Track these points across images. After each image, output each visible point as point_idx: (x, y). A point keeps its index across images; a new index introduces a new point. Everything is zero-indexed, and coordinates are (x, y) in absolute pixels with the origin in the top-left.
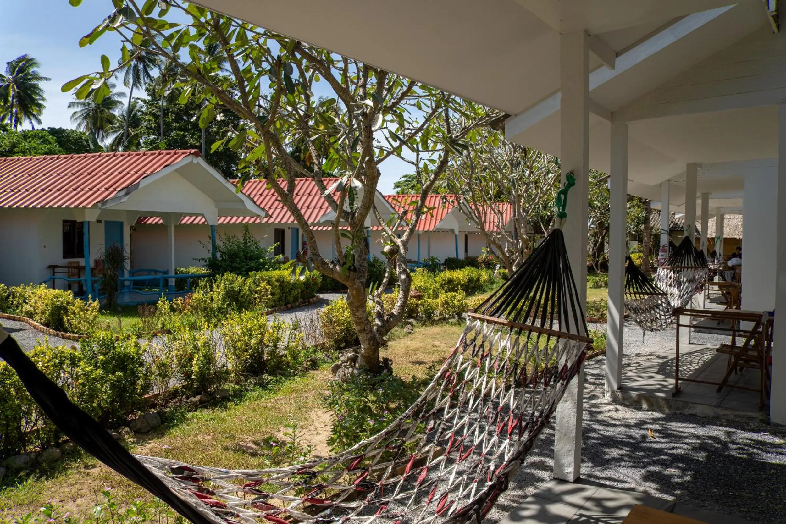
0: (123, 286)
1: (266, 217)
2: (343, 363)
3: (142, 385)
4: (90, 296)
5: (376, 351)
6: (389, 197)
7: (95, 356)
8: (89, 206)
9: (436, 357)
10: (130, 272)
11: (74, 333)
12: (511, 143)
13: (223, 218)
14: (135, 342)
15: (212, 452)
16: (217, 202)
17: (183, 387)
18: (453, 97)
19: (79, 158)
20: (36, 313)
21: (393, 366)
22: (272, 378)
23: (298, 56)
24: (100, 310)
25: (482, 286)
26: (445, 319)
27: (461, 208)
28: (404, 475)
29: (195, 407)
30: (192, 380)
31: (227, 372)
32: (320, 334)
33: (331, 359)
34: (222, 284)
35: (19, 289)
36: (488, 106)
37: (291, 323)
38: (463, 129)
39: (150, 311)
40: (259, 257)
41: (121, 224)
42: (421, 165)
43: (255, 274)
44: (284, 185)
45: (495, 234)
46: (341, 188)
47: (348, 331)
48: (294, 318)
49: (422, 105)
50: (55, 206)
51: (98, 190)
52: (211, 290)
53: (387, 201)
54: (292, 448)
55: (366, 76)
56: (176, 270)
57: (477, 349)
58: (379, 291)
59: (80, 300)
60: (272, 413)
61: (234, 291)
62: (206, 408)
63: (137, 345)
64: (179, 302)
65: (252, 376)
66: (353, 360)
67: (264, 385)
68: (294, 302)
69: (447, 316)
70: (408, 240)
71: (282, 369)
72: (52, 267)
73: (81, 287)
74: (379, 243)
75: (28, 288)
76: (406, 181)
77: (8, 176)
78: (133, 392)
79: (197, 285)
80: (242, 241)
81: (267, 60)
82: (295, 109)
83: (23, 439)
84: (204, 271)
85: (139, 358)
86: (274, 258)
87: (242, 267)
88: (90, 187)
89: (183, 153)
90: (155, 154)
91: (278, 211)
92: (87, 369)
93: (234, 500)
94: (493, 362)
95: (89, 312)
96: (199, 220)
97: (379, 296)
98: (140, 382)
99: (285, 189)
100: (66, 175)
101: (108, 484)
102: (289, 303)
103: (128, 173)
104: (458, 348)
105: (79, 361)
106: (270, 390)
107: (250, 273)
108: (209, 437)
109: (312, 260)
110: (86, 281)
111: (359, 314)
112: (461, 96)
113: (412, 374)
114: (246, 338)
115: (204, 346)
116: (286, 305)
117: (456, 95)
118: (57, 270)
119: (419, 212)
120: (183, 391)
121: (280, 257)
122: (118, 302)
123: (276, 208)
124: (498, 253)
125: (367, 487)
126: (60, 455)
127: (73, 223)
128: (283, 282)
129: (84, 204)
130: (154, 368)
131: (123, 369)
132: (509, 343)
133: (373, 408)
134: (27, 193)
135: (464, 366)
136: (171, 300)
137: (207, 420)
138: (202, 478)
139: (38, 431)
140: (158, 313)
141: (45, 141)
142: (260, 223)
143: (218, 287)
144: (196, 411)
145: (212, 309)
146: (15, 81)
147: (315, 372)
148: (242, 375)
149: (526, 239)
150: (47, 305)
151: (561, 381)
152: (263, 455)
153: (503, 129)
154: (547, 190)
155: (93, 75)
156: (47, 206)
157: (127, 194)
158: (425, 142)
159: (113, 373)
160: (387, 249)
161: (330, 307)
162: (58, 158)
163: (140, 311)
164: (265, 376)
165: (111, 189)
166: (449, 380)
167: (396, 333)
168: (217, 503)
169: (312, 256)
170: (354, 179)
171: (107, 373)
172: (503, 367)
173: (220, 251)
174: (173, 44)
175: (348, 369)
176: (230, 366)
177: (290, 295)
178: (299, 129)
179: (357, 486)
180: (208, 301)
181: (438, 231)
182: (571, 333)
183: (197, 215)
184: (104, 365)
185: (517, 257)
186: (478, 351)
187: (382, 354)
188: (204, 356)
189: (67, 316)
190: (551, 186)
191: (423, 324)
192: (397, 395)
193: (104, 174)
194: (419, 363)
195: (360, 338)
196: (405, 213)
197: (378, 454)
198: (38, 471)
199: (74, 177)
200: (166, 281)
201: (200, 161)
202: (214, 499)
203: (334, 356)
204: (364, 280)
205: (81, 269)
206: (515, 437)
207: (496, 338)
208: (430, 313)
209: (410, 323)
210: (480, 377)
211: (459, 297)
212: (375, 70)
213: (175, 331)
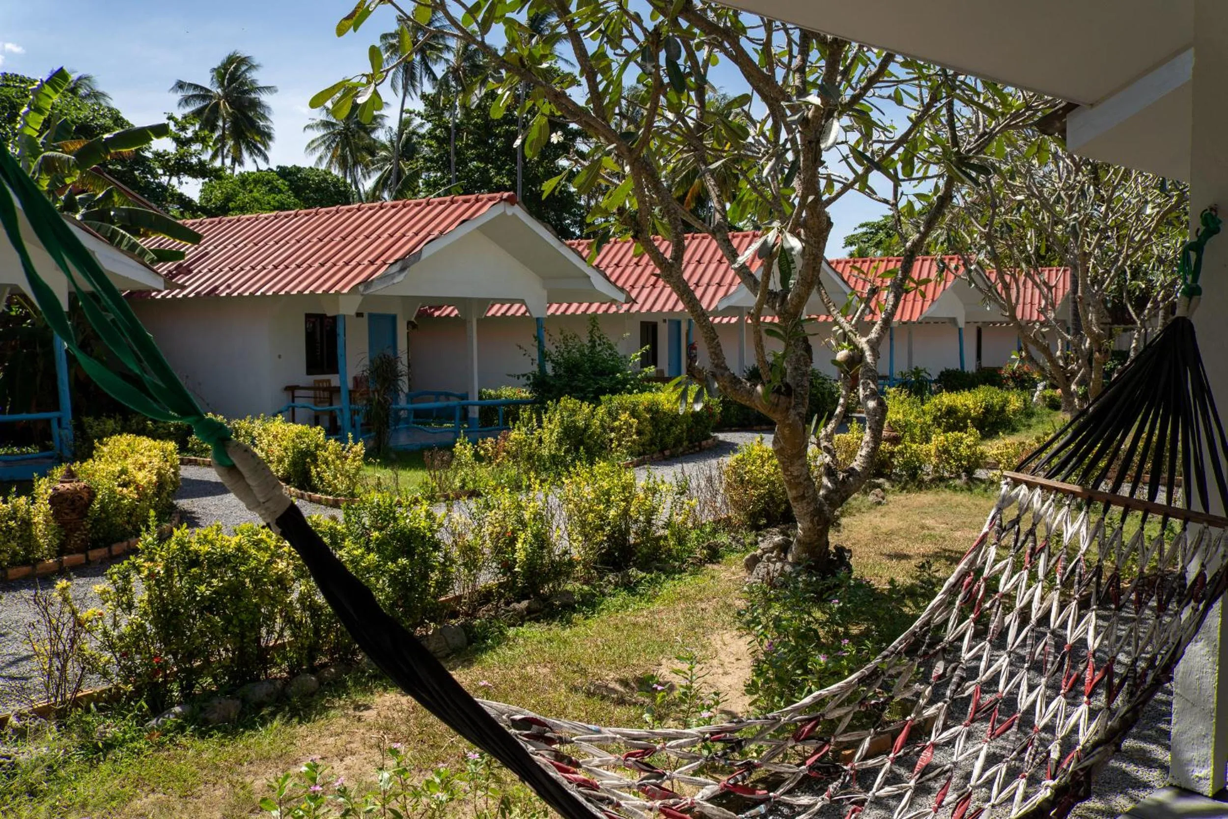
0: (398, 420)
1: (626, 303)
2: (765, 553)
3: (437, 581)
4: (350, 435)
5: (824, 533)
6: (838, 262)
7: (366, 532)
8: (345, 291)
9: (929, 548)
10: (407, 395)
11: (327, 493)
12: (1071, 157)
13: (555, 306)
14: (427, 511)
15: (551, 695)
16: (545, 278)
17: (500, 585)
18: (961, 78)
19: (327, 213)
20: (270, 462)
21: (852, 562)
22: (644, 574)
23: (684, 24)
24: (366, 459)
25: (1010, 421)
26: (942, 479)
27: (972, 280)
28: (891, 755)
29: (521, 619)
30: (514, 574)
31: (571, 564)
32: (724, 502)
33: (743, 545)
34: (558, 416)
35: (245, 424)
36: (1027, 89)
37: (674, 483)
38: (981, 136)
39: (442, 460)
40: (614, 370)
41: (393, 318)
42: (902, 203)
43: (610, 400)
44: (666, 248)
45: (1037, 326)
46: (765, 252)
47: (772, 498)
48: (679, 476)
49: (904, 96)
50: (295, 292)
51: (359, 264)
52: (540, 427)
53: (834, 270)
54: (689, 695)
55: (805, 52)
56: (480, 392)
57: (1022, 538)
58: (830, 427)
59: (336, 440)
60: (647, 633)
61: (576, 428)
62: (538, 621)
63: (429, 516)
64: (488, 445)
65: (611, 571)
66: (784, 548)
67: (630, 587)
68: (675, 446)
69: (946, 474)
70: (879, 340)
71: (660, 560)
72: (291, 389)
73: (333, 419)
74: (828, 344)
75: (257, 422)
76: (866, 233)
77: (225, 247)
78: (424, 590)
79: (516, 419)
80: (586, 341)
81: (632, 35)
82: (681, 117)
83: (263, 657)
84: (525, 394)
85: (433, 537)
86: (641, 373)
87: (589, 386)
88: (345, 259)
89: (490, 200)
90: (444, 202)
91: (646, 291)
92: (355, 552)
93: (612, 778)
94: (1053, 561)
95: (349, 461)
96: (517, 310)
97: (829, 438)
98: (435, 576)
99: (668, 255)
100: (309, 241)
101: (391, 736)
102: (666, 449)
103: (404, 235)
104: (986, 534)
105: (343, 540)
106: (642, 595)
107: (602, 398)
108: (546, 670)
109: (714, 375)
110: (341, 410)
111: (795, 470)
112: (977, 75)
113: (887, 576)
114: (602, 507)
115: (535, 519)
116: (662, 451)
117: (967, 73)
118: (298, 393)
119: (899, 290)
120: (500, 593)
121: (651, 370)
122: (391, 445)
123: (643, 287)
124: (1042, 360)
125: (827, 771)
126: (317, 686)
127: (322, 317)
128: (657, 412)
129: (337, 288)
130: (455, 553)
131: (409, 553)
132: (1084, 529)
133: (821, 633)
134: (253, 272)
135: (997, 567)
136: (475, 443)
137: (540, 642)
138: (560, 738)
139: (283, 646)
140: (455, 463)
141: (274, 190)
142: (616, 313)
143: (550, 421)
144: (521, 625)
145: (540, 458)
146: (226, 96)
147: (716, 567)
148: (595, 569)
149: (1099, 335)
150: (286, 449)
151: (1192, 603)
152: (635, 704)
153: (1063, 132)
154: (1142, 242)
155: (355, 81)
156: (283, 293)
157: (402, 270)
158: (908, 164)
159: (394, 561)
160: (841, 355)
161: (739, 456)
162: (296, 216)
163: (427, 460)
164: (633, 571)
165: (379, 262)
166: (970, 591)
167: (854, 503)
168: (585, 781)
169: (714, 370)
170: (788, 235)
171: (385, 559)
172: (1073, 571)
173: (553, 361)
174: (479, 19)
175: (774, 563)
176: (576, 553)
177: (669, 434)
178: (686, 152)
179: (811, 768)
180: (535, 444)
181: (926, 323)
182: (1212, 512)
183: (512, 302)
184: (381, 546)
185: (1080, 368)
186: (1024, 542)
187: (834, 539)
188: (535, 536)
189: (316, 466)
190: (1151, 234)
191: (903, 488)
192: (863, 613)
193: (367, 237)
194: (901, 556)
195: (796, 511)
196: (874, 291)
197: (846, 714)
198: (287, 709)
199: (321, 244)
200: (465, 410)
201: (518, 211)
202: (581, 775)
203: (748, 541)
204: (804, 410)
205: (334, 391)
206: (1101, 700)
207: (1059, 517)
208: (916, 468)
209: (879, 486)
210: (1029, 587)
211: (969, 440)
212: (822, 41)
213: (488, 493)
